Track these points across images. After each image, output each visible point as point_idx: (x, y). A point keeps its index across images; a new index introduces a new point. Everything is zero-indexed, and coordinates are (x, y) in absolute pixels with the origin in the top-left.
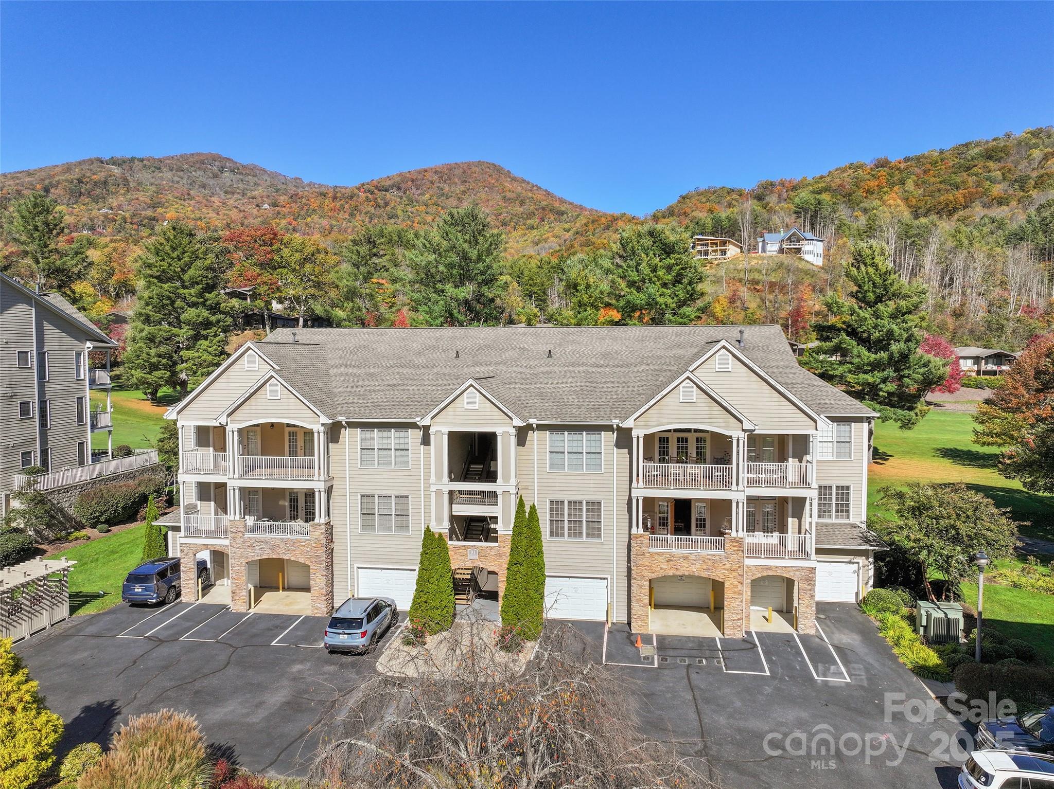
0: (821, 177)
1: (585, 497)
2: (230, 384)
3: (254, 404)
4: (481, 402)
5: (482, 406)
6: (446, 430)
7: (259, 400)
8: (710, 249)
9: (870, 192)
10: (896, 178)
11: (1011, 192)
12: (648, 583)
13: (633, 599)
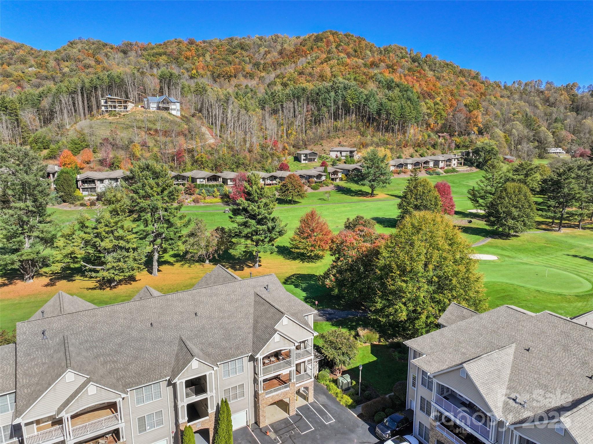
0: (160, 45)
1: (238, 384)
2: (57, 392)
3: (80, 400)
4: (200, 364)
5: (200, 366)
6: (184, 381)
7: (83, 397)
8: (117, 105)
9: (187, 58)
10: (200, 52)
11: (254, 70)
12: (265, 409)
13: (261, 416)
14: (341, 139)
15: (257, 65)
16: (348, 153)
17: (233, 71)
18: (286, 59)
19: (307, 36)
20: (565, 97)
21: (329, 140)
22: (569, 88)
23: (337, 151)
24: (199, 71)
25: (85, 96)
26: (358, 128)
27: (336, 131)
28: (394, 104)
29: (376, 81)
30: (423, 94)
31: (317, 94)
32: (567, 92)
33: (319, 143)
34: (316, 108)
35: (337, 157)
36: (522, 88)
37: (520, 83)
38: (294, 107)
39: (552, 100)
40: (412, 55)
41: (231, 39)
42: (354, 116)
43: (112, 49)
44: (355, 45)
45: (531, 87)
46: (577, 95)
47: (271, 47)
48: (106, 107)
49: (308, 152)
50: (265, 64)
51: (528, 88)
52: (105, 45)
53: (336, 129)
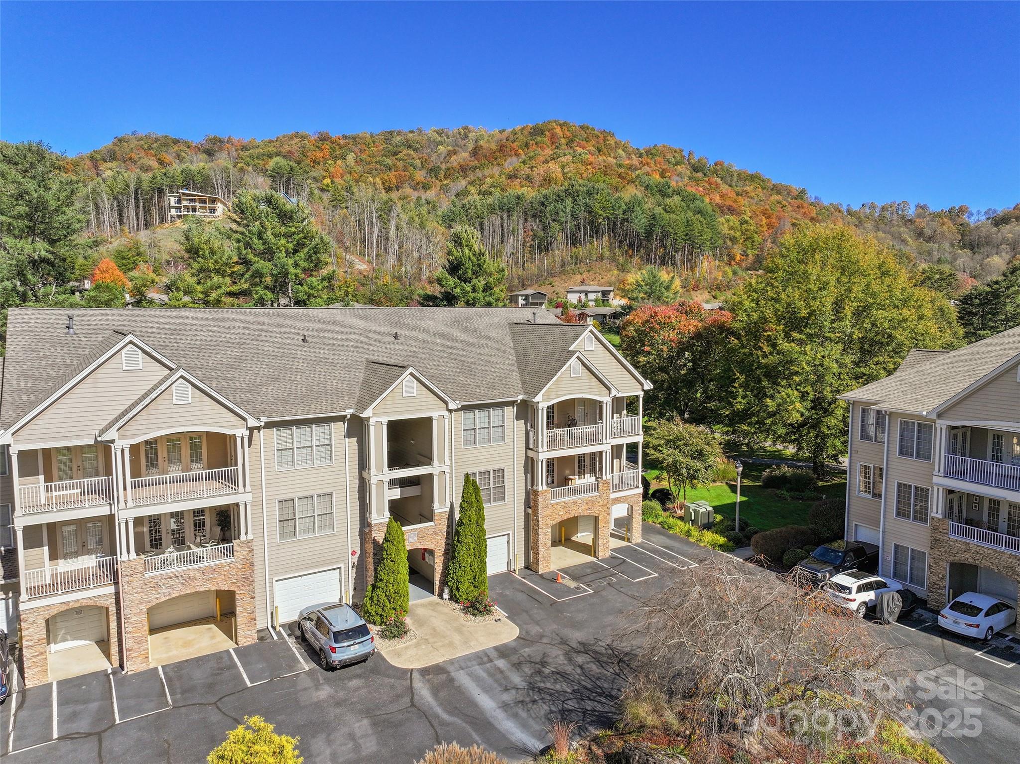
0: (270, 142)
1: (490, 467)
2: (99, 390)
3: (153, 412)
4: (419, 389)
5: (419, 393)
6: (385, 420)
7: (160, 407)
8: (198, 205)
9: (316, 162)
10: (338, 153)
11: (429, 179)
12: (550, 530)
13: (540, 546)
14: (585, 275)
15: (434, 171)
16: (600, 294)
17: (394, 181)
18: (483, 161)
19: (518, 128)
20: (949, 228)
21: (564, 277)
22: (955, 214)
23: (580, 292)
24: (336, 180)
25: (141, 203)
26: (614, 259)
27: (576, 264)
28: (673, 216)
29: (641, 186)
30: (720, 208)
31: (543, 204)
32: (954, 221)
33: (547, 282)
34: (540, 227)
35: (580, 300)
36: (876, 215)
37: (873, 207)
38: (502, 226)
39: (928, 232)
40: (692, 161)
41: (391, 133)
42: (606, 238)
43: (188, 147)
44: (598, 142)
45: (892, 214)
46: (968, 225)
47: (457, 145)
48: (178, 209)
49: (529, 291)
50: (448, 169)
51: (887, 214)
52: (176, 142)
53: (576, 260)
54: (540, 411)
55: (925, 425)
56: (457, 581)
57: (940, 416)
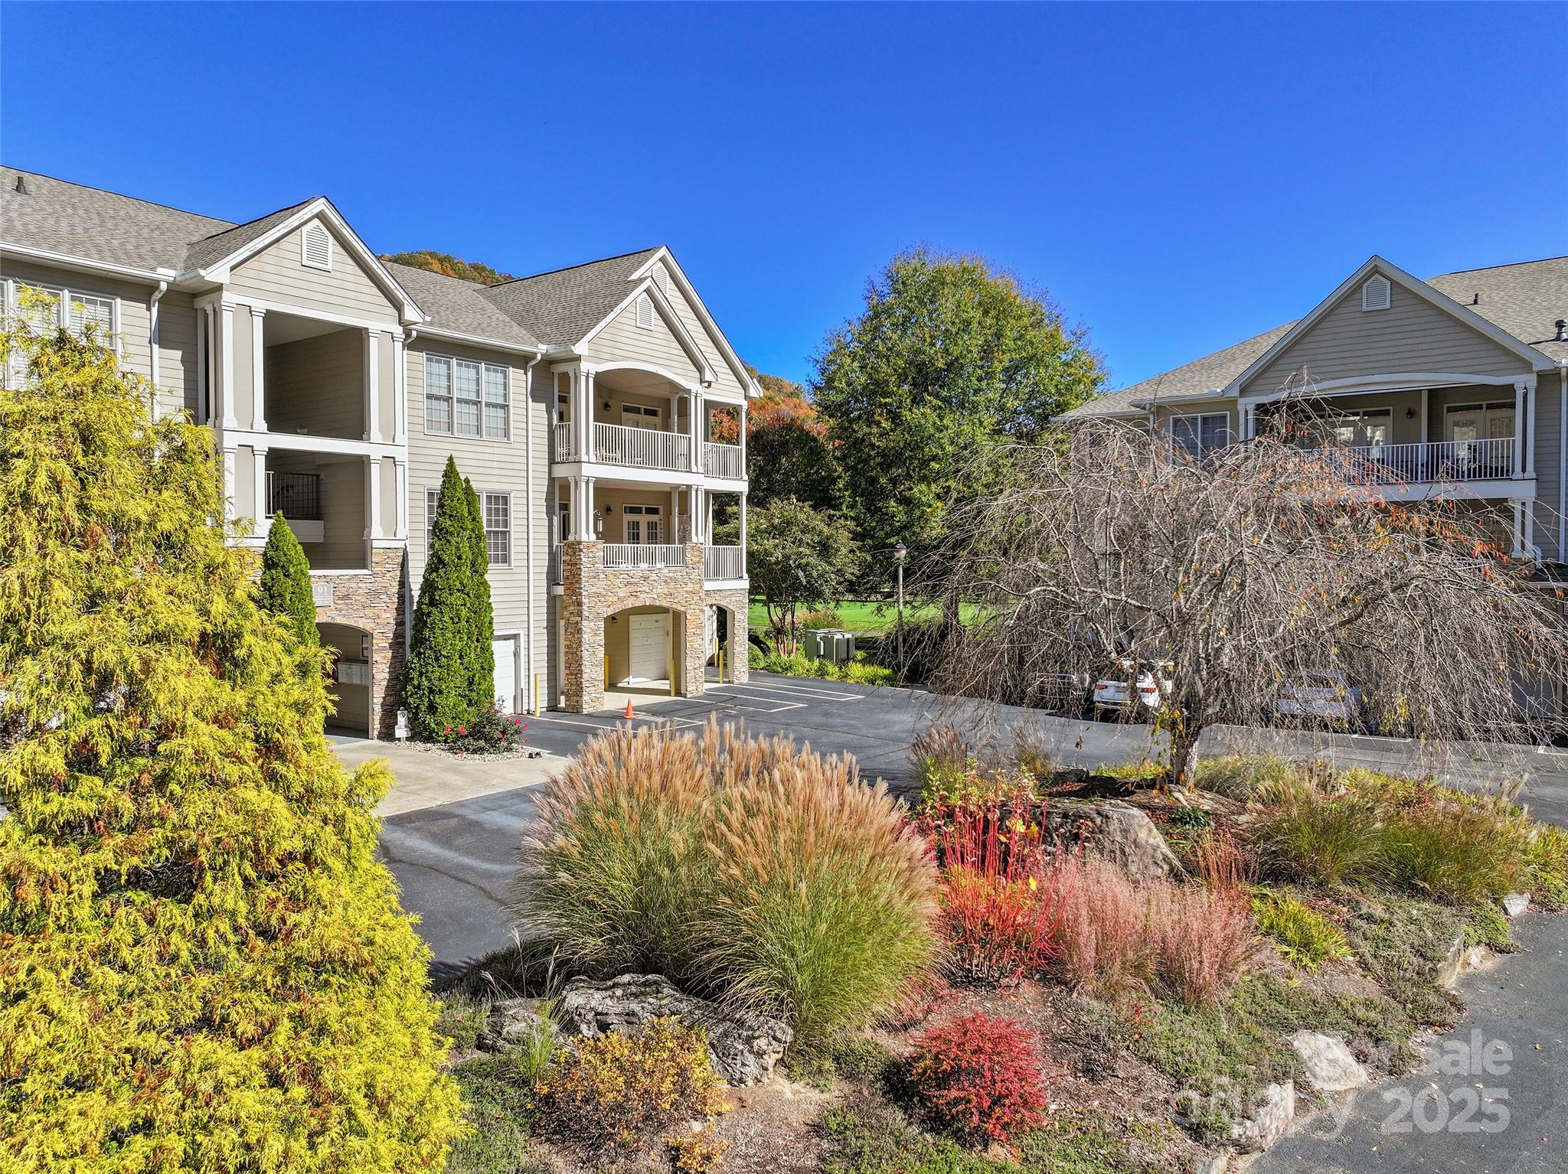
1: (484, 486)
4: (338, 258)
5: (338, 265)
6: (259, 307)
12: (602, 624)
13: (585, 654)
54: (583, 379)
55: (1213, 418)
56: (431, 691)
57: (1244, 391)
